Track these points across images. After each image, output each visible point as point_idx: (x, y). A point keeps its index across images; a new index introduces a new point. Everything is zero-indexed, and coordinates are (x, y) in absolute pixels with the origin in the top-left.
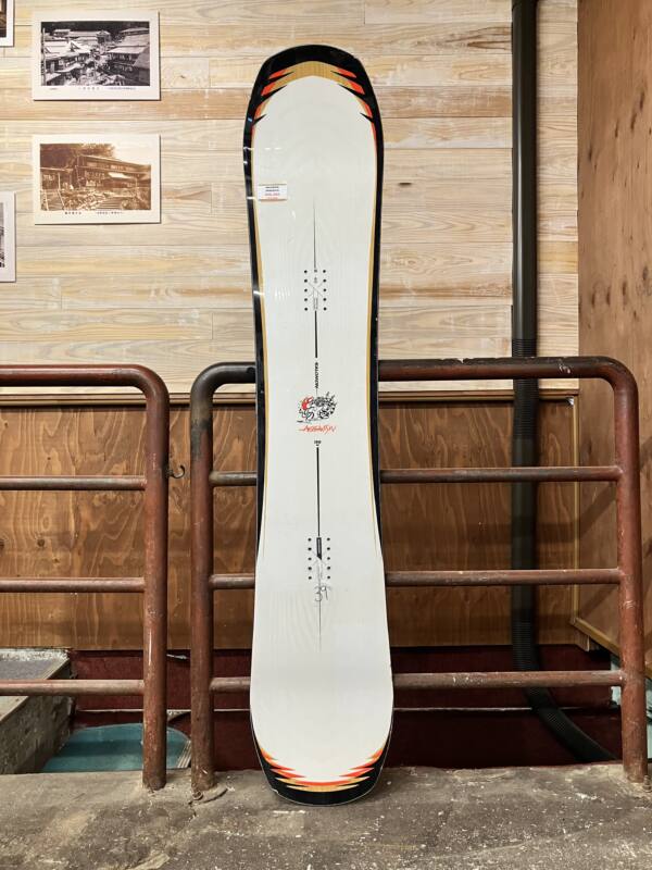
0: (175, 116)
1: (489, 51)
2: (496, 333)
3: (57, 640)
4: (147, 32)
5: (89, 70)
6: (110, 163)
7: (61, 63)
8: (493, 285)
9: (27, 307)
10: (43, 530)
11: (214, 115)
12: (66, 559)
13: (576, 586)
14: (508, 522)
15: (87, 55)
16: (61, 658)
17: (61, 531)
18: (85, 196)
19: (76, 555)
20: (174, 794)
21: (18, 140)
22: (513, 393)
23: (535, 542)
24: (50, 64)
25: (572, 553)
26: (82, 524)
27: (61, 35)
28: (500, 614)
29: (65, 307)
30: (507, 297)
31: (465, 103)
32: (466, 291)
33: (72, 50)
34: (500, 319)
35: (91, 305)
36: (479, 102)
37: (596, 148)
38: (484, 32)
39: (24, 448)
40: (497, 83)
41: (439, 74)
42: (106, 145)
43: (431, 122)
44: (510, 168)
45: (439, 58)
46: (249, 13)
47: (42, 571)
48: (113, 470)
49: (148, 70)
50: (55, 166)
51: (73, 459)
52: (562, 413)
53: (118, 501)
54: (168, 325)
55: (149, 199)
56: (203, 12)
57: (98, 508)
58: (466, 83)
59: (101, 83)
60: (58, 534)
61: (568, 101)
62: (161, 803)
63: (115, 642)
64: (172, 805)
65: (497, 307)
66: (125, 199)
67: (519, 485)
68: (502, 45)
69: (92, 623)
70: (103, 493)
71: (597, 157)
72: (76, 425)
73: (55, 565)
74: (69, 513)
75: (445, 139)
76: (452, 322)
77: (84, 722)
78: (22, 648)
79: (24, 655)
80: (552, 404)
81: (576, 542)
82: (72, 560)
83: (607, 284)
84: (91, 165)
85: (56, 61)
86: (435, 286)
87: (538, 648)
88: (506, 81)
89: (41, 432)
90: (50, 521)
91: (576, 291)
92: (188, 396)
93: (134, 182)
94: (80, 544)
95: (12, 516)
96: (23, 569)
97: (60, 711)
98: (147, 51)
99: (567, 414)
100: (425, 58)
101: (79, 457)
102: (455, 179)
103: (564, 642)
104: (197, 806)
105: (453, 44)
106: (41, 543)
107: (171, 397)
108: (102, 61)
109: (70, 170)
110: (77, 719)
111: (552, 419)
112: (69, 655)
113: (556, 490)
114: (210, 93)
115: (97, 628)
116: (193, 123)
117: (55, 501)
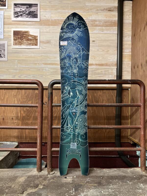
0: (43, 25)
1: (113, 12)
2: (113, 74)
3: (16, 140)
4: (37, 6)
5: (24, 14)
6: (29, 35)
7: (18, 13)
8: (112, 63)
9: (10, 66)
10: (13, 116)
11: (52, 25)
12: (18, 122)
13: (129, 129)
14: (115, 115)
15: (24, 11)
16: (16, 144)
17: (17, 116)
18: (23, 42)
19: (20, 121)
20: (44, 173)
21: (8, 30)
22: (116, 87)
23: (121, 120)
24: (16, 13)
25: (129, 122)
26: (22, 114)
27: (18, 6)
28: (113, 135)
29: (18, 67)
30: (116, 66)
31: (107, 23)
32: (106, 65)
33: (21, 10)
34: (114, 71)
35: (24, 66)
36: (110, 23)
37: (136, 34)
38: (111, 8)
39: (9, 98)
40: (114, 19)
41: (101, 17)
42: (28, 31)
43: (99, 27)
44: (117, 38)
45: (101, 13)
46: (60, 2)
47: (13, 125)
48: (29, 103)
49: (37, 15)
50: (16, 36)
51: (20, 100)
52: (127, 92)
53: (30, 110)
54: (41, 71)
55: (37, 43)
56: (50, 2)
57: (25, 111)
58: (107, 19)
59: (27, 17)
60: (16, 117)
61: (130, 23)
62: (41, 175)
63: (28, 141)
64: (43, 175)
65: (113, 68)
66: (32, 43)
67: (117, 107)
68: (116, 11)
69: (23, 136)
70: (26, 108)
71: (136, 36)
72: (20, 93)
73: (16, 124)
74: (18, 112)
75: (103, 31)
76: (104, 72)
77: (21, 158)
78: (8, 141)
79: (8, 143)
80: (125, 90)
81: (130, 120)
82: (19, 123)
83: (138, 64)
84: (24, 35)
85: (17, 12)
86: (100, 64)
87: (121, 143)
88: (116, 19)
89: (13, 94)
90: (14, 114)
91: (130, 65)
92: (47, 87)
93: (34, 39)
94: (21, 119)
95: (6, 113)
96: (8, 124)
97: (16, 155)
98: (37, 10)
99: (128, 92)
100: (99, 13)
101: (21, 100)
102: (105, 40)
103: (126, 142)
104: (48, 176)
105: (105, 10)
106: (12, 119)
107: (44, 87)
108: (27, 13)
109: (20, 37)
110: (20, 157)
111: (125, 93)
112: (18, 143)
113: (125, 109)
114: (51, 20)
115: (24, 137)
116: (47, 27)
117: (15, 109)
